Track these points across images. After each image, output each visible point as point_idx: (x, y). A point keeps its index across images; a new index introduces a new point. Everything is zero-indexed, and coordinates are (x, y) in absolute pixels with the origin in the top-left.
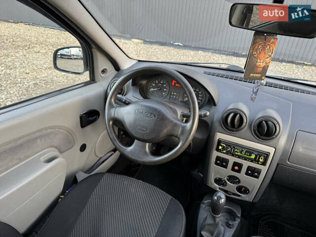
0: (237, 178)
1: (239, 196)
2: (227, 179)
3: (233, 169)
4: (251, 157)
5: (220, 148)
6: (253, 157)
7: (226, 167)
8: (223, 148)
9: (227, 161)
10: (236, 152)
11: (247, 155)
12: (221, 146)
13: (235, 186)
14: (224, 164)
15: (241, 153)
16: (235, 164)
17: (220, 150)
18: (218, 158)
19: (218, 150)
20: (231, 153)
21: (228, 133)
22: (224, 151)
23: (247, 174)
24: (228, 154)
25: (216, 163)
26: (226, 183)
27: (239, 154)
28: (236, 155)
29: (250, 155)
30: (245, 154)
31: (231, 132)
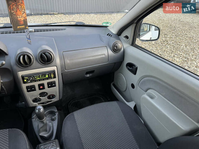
0: (45, 92)
1: (51, 101)
2: (40, 96)
3: (40, 89)
4: (46, 77)
5: (25, 80)
6: (47, 76)
7: (35, 90)
8: (27, 79)
9: (34, 86)
10: (36, 78)
11: (43, 77)
12: (25, 79)
13: (46, 97)
14: (33, 89)
15: (39, 77)
16: (39, 85)
17: (26, 82)
18: (27, 88)
19: (24, 83)
20: (33, 81)
21: (25, 69)
22: (29, 82)
23: (49, 87)
25: (28, 91)
26: (40, 99)
27: (39, 78)
28: (37, 80)
29: (45, 76)
30: (42, 77)
31: (27, 68)
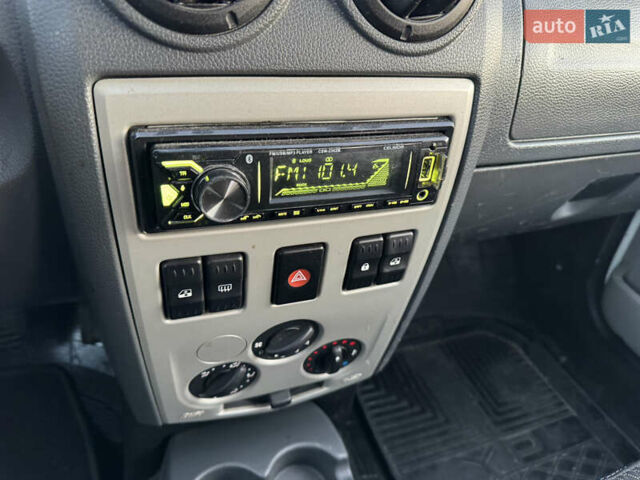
1: (320, 384)
2: (256, 352)
3: (281, 293)
4: (371, 181)
5: (168, 195)
6: (380, 176)
7: (237, 300)
8: (192, 187)
9: (235, 269)
10: (284, 183)
11: (350, 179)
12: (172, 177)
13: (301, 356)
14: (225, 289)
15: (312, 180)
16: (285, 261)
17: (175, 211)
18: (172, 274)
19: (153, 218)
20: (254, 207)
22: (212, 213)
24: (238, 222)
25: (173, 308)
27: (302, 189)
29: (366, 172)
30: (336, 179)
